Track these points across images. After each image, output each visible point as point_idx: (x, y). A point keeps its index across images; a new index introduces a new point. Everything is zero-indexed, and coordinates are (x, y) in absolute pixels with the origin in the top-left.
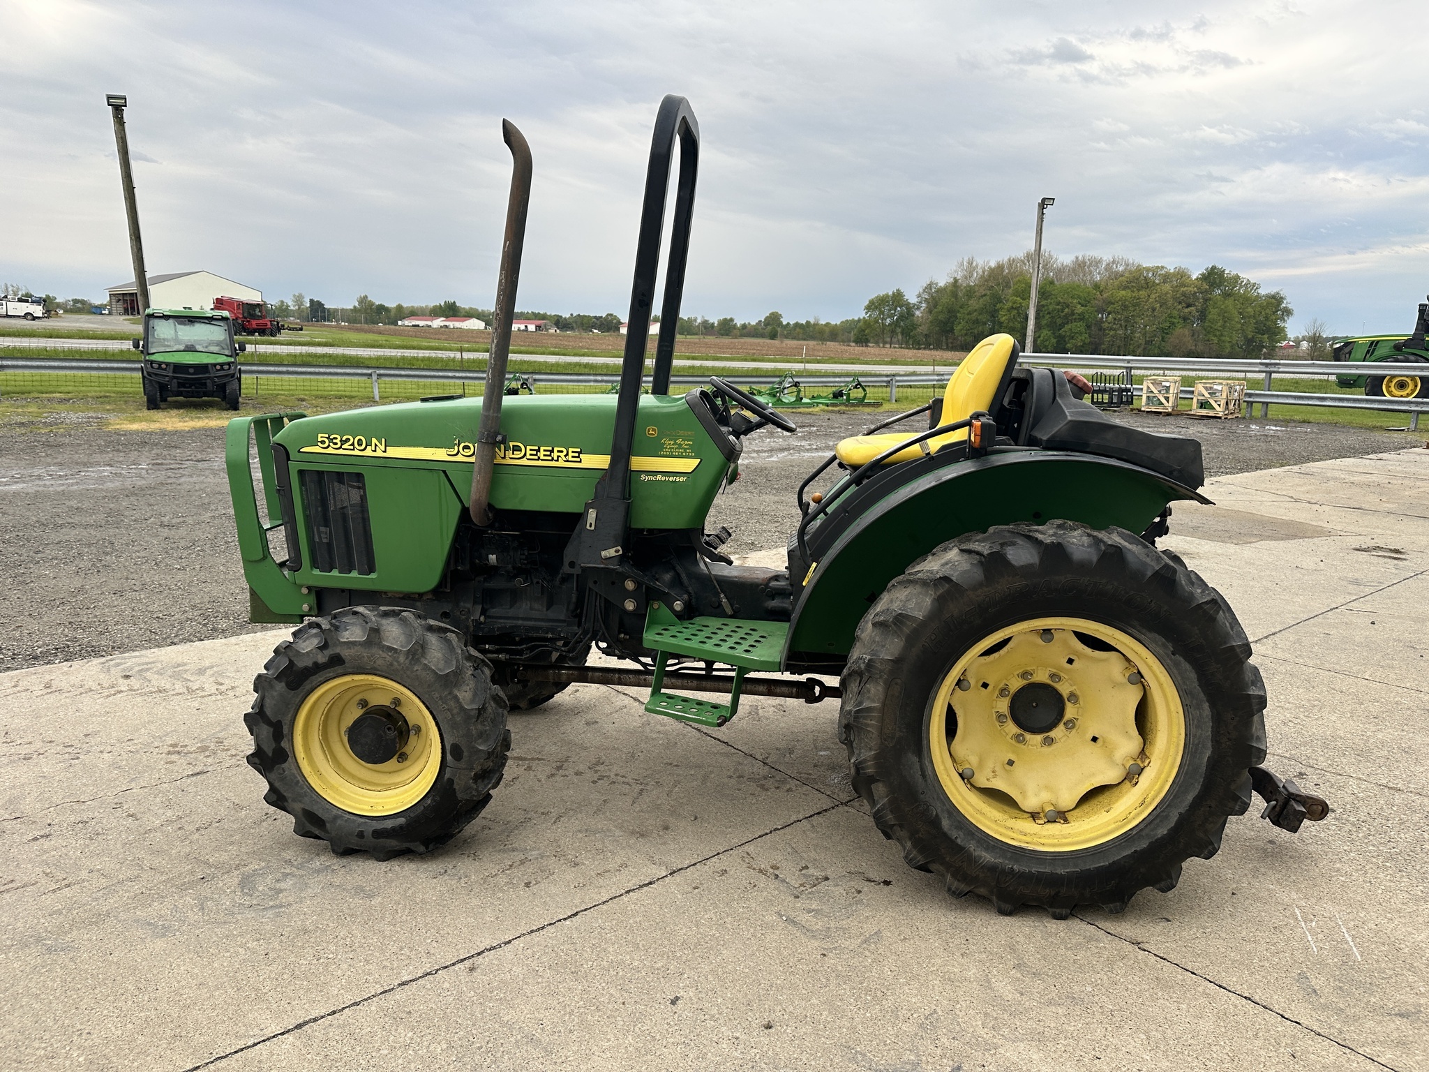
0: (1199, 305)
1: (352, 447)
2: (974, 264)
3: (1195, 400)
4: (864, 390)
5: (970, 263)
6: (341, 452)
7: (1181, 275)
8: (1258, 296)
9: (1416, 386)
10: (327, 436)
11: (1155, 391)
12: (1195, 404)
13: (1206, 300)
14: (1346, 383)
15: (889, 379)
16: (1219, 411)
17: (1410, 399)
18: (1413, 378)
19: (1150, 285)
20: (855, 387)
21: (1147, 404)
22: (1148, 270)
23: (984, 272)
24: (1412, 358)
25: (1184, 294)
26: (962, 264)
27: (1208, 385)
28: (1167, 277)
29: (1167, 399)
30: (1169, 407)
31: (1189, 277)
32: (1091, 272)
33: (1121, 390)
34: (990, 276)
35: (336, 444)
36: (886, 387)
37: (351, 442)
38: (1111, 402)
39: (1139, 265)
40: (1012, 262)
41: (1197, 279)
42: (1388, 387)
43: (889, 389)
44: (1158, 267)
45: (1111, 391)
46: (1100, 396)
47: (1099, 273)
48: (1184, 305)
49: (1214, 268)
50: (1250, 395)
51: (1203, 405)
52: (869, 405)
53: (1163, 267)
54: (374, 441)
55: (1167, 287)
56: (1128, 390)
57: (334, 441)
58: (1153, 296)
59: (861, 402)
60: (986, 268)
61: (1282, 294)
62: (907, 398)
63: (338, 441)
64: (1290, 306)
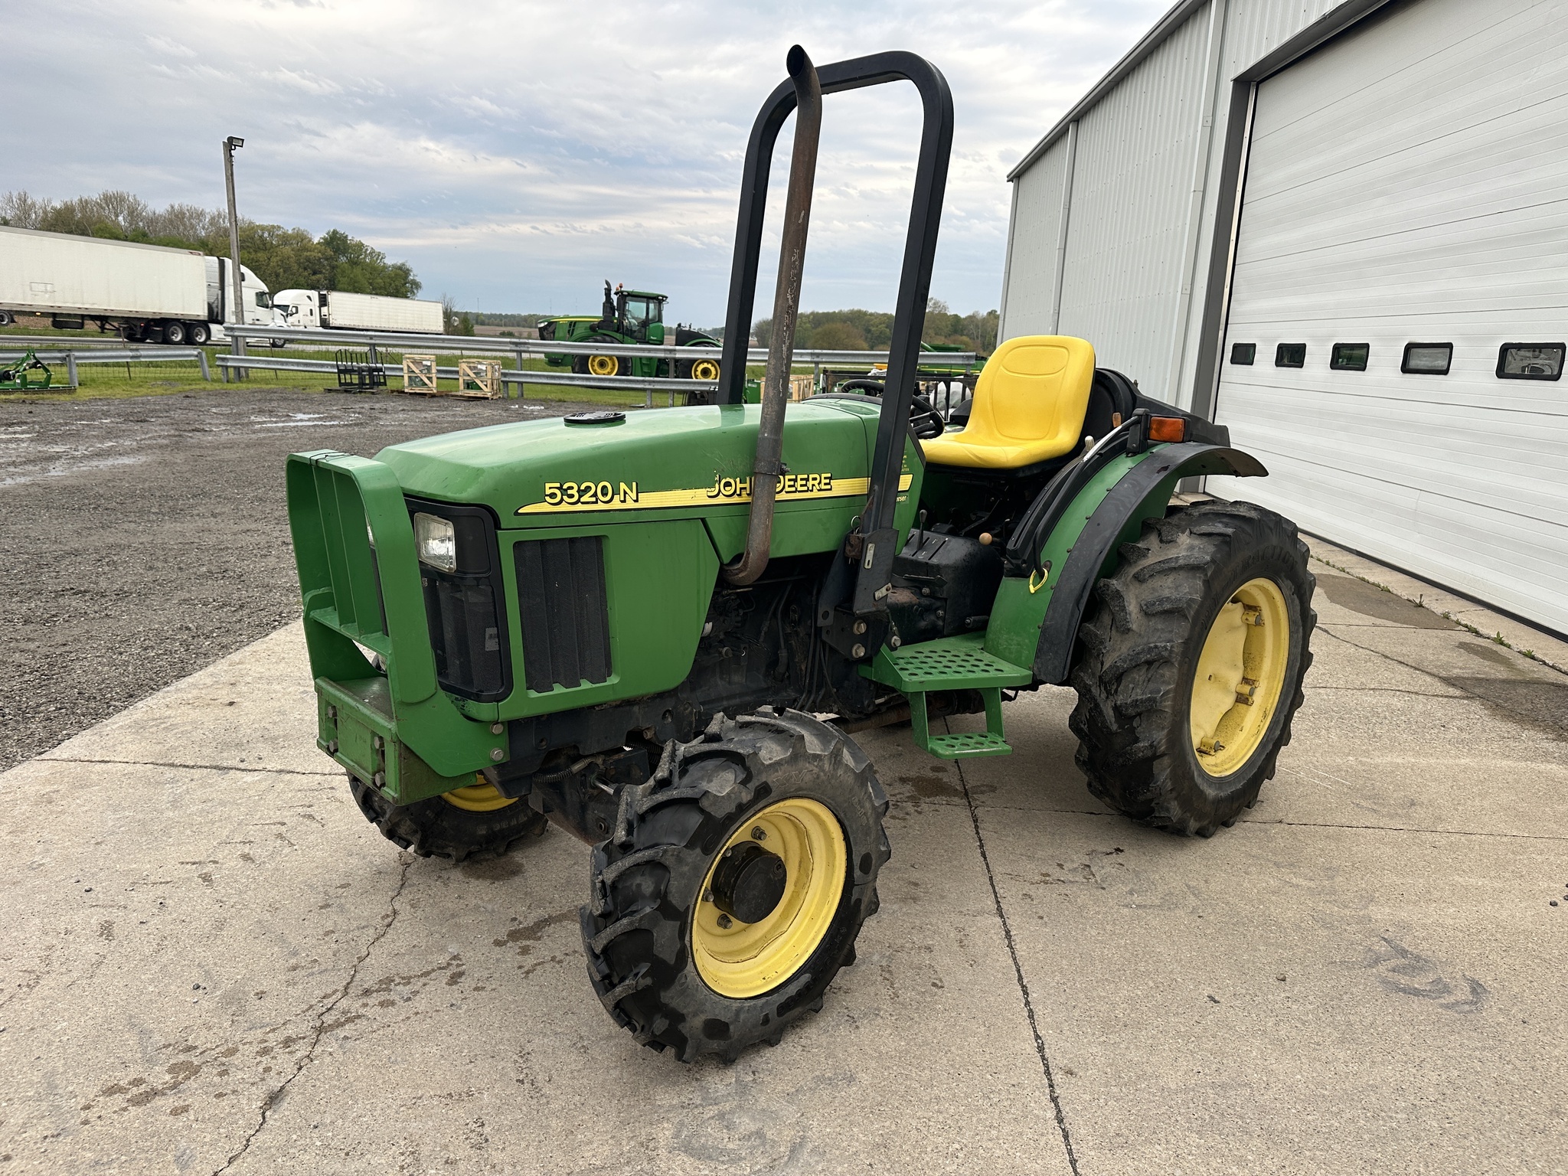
0: (326, 271)
1: (594, 499)
2: (29, 201)
3: (461, 381)
4: (47, 371)
5: (23, 200)
6: (579, 507)
7: (301, 238)
8: (385, 267)
9: (614, 365)
10: (558, 485)
11: (417, 371)
12: (462, 387)
13: (333, 268)
14: (555, 361)
15: (64, 355)
16: (487, 392)
17: (612, 376)
18: (610, 357)
19: (268, 246)
20: (34, 366)
21: (410, 385)
22: (263, 228)
23: (45, 212)
24: (608, 339)
25: (308, 260)
26: (10, 200)
27: (472, 365)
28: (286, 239)
29: (430, 379)
30: (433, 387)
31: (310, 241)
32: (193, 227)
33: (371, 370)
34: (56, 220)
35: (572, 496)
36: (62, 365)
37: (592, 492)
38: (362, 384)
39: (250, 223)
40: (84, 204)
41: (319, 243)
42: (593, 366)
43: (65, 369)
44: (273, 227)
45: (360, 371)
46: (348, 376)
47: (204, 228)
48: (310, 271)
49: (335, 232)
50: (504, 375)
51: (470, 385)
52: (56, 390)
53: (279, 227)
54: (623, 486)
55: (287, 250)
56: (380, 370)
57: (569, 492)
58: (274, 259)
59: (44, 387)
60: (49, 209)
61: (409, 265)
62: (93, 380)
63: (574, 492)
64: (418, 279)
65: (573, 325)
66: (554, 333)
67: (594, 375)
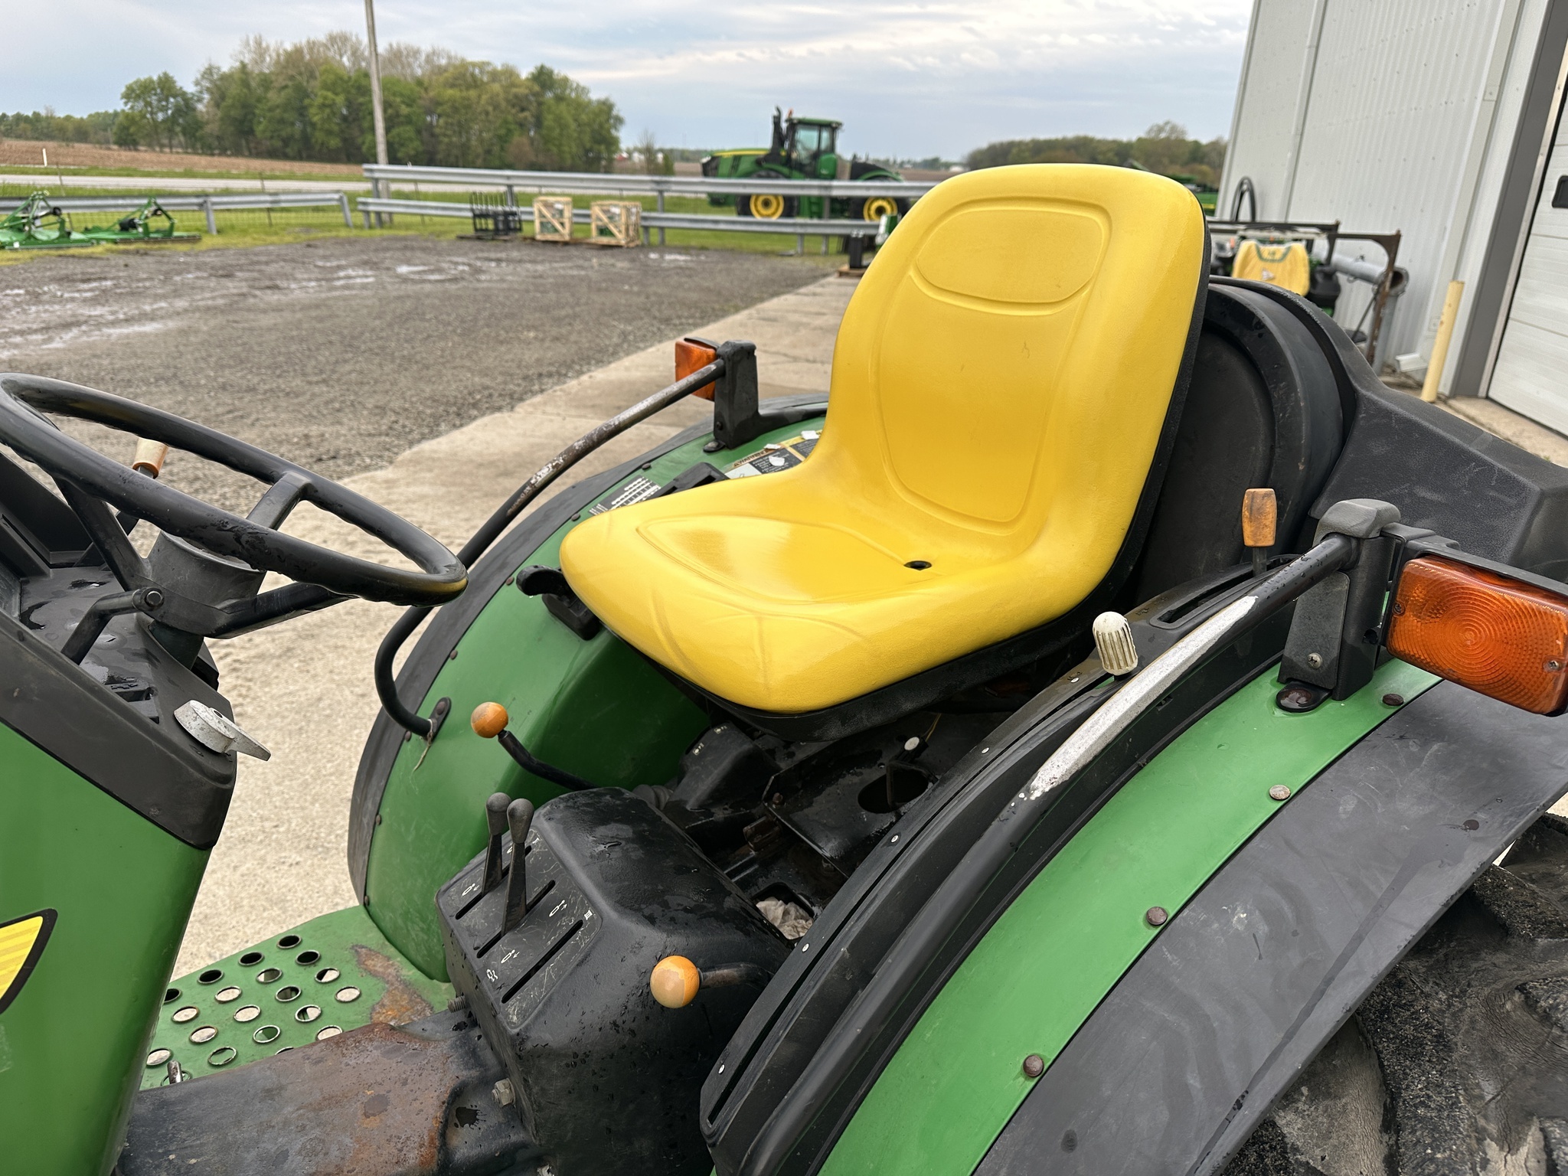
0: (533, 107)
2: (264, 45)
3: (593, 226)
4: (169, 218)
5: (259, 43)
7: (510, 73)
8: (590, 102)
9: (778, 206)
11: (548, 215)
12: (594, 232)
13: (540, 104)
14: (718, 201)
15: (200, 200)
16: (621, 238)
17: (774, 219)
18: (776, 196)
19: (479, 83)
20: (155, 213)
21: (542, 232)
22: (474, 65)
23: (278, 55)
24: (773, 174)
25: (516, 96)
26: (247, 44)
27: (605, 208)
28: (495, 76)
29: (562, 224)
30: (565, 233)
31: (518, 76)
32: (410, 65)
33: (506, 214)
34: (287, 61)
36: (200, 210)
38: (497, 231)
39: (463, 60)
40: (312, 45)
41: (527, 79)
42: (756, 206)
43: (203, 215)
44: (483, 63)
45: (495, 216)
46: (483, 221)
47: (420, 66)
48: (517, 108)
49: (542, 67)
50: (645, 218)
51: (604, 231)
52: (180, 239)
53: (488, 64)
55: (496, 87)
56: (514, 214)
58: (484, 97)
59: (167, 235)
60: (281, 51)
62: (232, 227)
65: (737, 159)
66: (716, 168)
67: (758, 218)
